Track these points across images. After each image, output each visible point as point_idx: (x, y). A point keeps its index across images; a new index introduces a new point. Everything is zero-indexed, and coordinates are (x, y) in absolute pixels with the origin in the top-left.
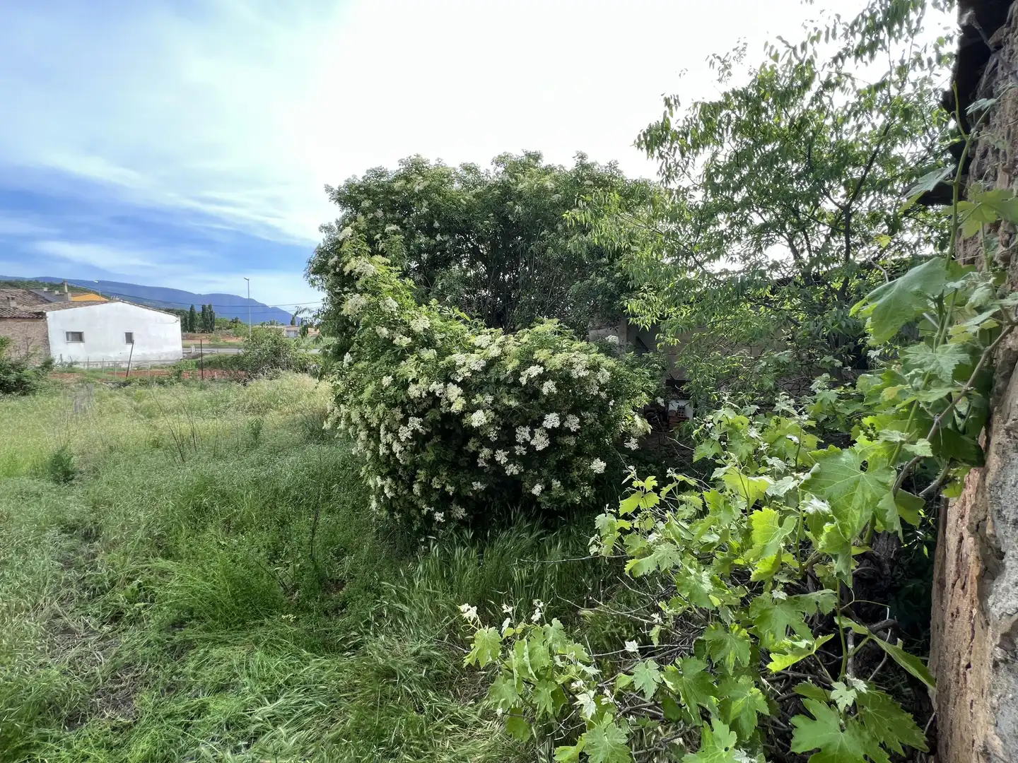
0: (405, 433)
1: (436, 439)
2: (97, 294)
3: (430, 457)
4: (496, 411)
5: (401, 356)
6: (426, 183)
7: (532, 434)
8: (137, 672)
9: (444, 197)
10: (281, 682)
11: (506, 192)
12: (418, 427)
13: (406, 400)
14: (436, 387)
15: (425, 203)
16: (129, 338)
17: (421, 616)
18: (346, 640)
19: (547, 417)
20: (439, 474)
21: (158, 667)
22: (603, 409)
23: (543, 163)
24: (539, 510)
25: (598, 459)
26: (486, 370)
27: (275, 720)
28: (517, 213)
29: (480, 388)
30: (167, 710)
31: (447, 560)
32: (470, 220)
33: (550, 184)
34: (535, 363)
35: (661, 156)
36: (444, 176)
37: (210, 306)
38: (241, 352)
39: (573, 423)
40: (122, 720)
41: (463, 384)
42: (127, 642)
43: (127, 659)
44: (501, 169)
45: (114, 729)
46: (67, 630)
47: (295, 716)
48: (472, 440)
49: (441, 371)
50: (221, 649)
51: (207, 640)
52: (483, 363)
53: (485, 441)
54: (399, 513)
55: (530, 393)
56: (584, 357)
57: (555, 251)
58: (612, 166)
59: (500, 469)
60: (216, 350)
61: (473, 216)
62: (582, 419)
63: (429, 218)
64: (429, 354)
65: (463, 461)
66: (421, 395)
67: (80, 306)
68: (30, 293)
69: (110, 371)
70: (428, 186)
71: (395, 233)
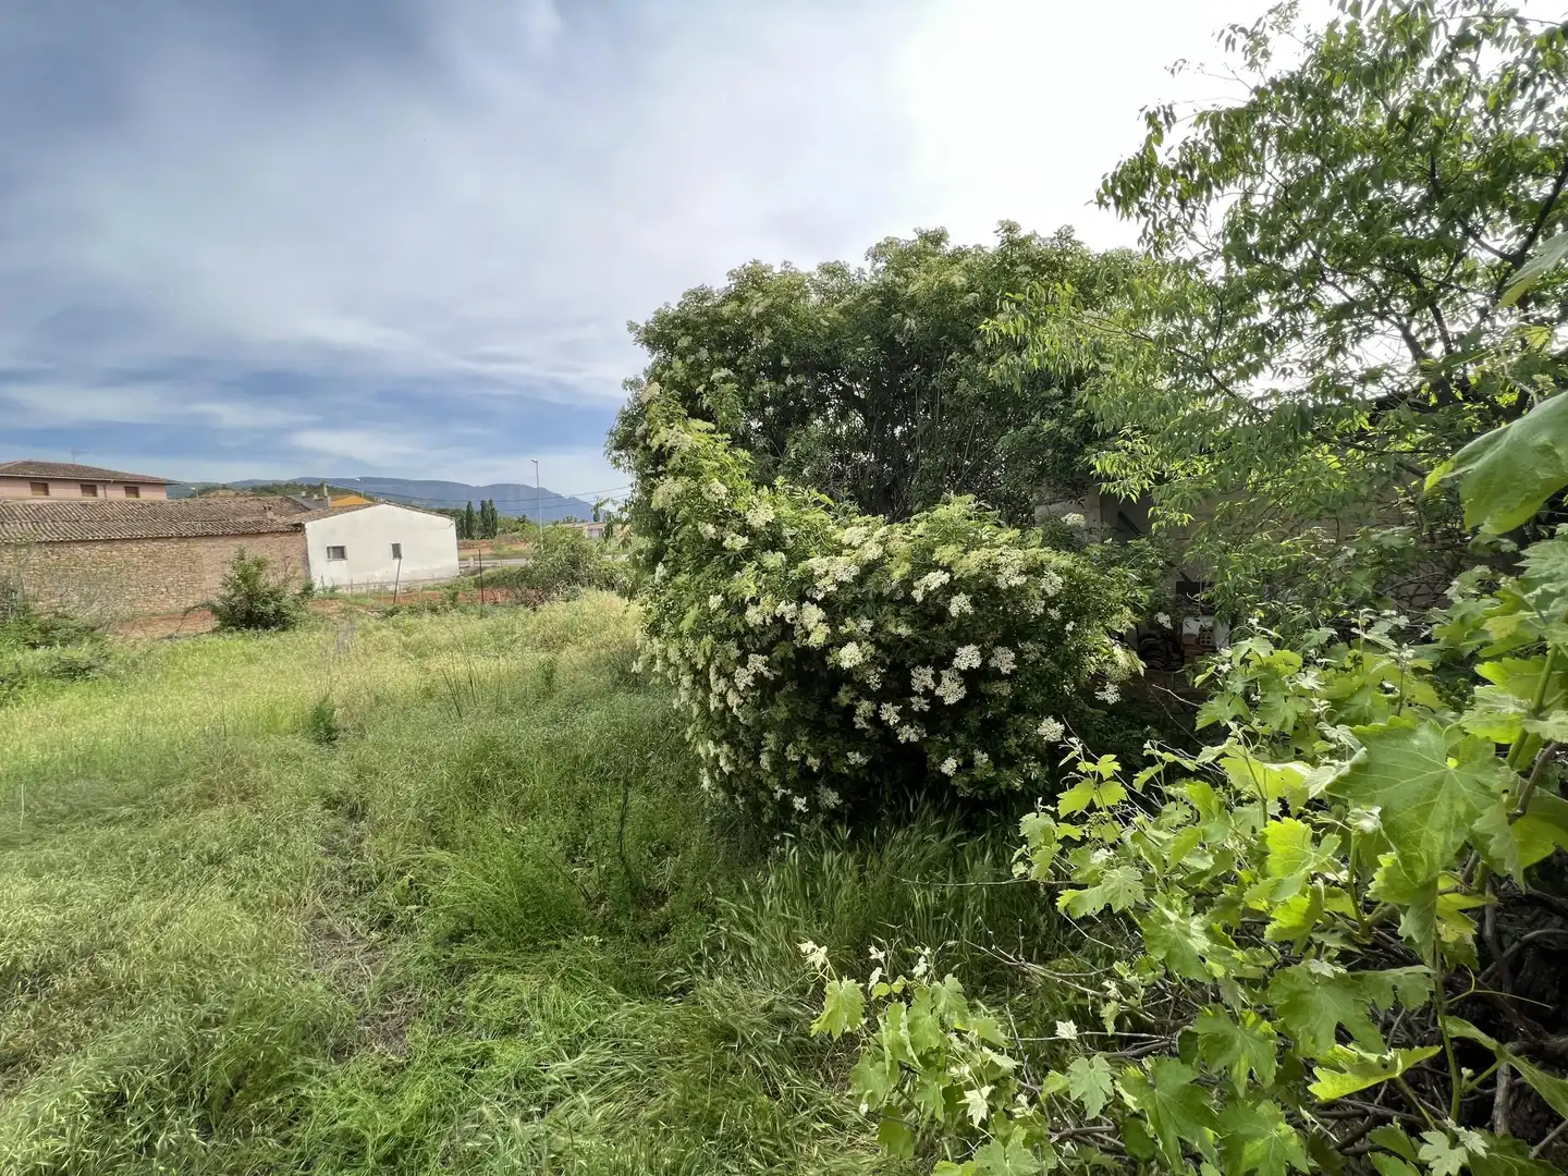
0: (744, 678)
1: (790, 687)
2: (359, 495)
3: (781, 713)
4: (878, 644)
5: (734, 565)
6: (768, 301)
7: (937, 679)
8: (410, 996)
9: (796, 318)
10: (583, 1030)
11: (889, 298)
12: (763, 669)
13: (742, 630)
14: (786, 609)
15: (768, 331)
16: (397, 551)
17: (774, 952)
18: (668, 979)
19: (962, 651)
20: (796, 740)
21: (434, 993)
22: (1056, 637)
23: (949, 247)
24: (955, 799)
25: (1051, 719)
26: (860, 580)
27: (575, 1082)
28: (909, 330)
29: (852, 608)
30: (445, 1052)
31: (812, 872)
32: (835, 348)
33: (959, 280)
34: (935, 566)
35: (1144, 211)
36: (793, 287)
37: (491, 501)
38: (530, 563)
39: (1005, 660)
40: (393, 1058)
41: (825, 604)
42: (398, 956)
43: (399, 977)
44: (881, 265)
45: (385, 1069)
46: (332, 935)
47: (602, 1080)
48: (845, 688)
49: (793, 585)
50: (508, 977)
51: (488, 963)
52: (855, 570)
53: (863, 691)
54: (741, 795)
55: (931, 613)
56: (1017, 554)
57: (972, 384)
58: (1064, 235)
59: (888, 733)
60: (498, 562)
61: (840, 343)
62: (1019, 654)
63: (774, 353)
64: (774, 559)
65: (832, 720)
66: (764, 621)
67: (341, 512)
68: (288, 500)
69: (376, 595)
70: (772, 306)
71: (726, 380)
